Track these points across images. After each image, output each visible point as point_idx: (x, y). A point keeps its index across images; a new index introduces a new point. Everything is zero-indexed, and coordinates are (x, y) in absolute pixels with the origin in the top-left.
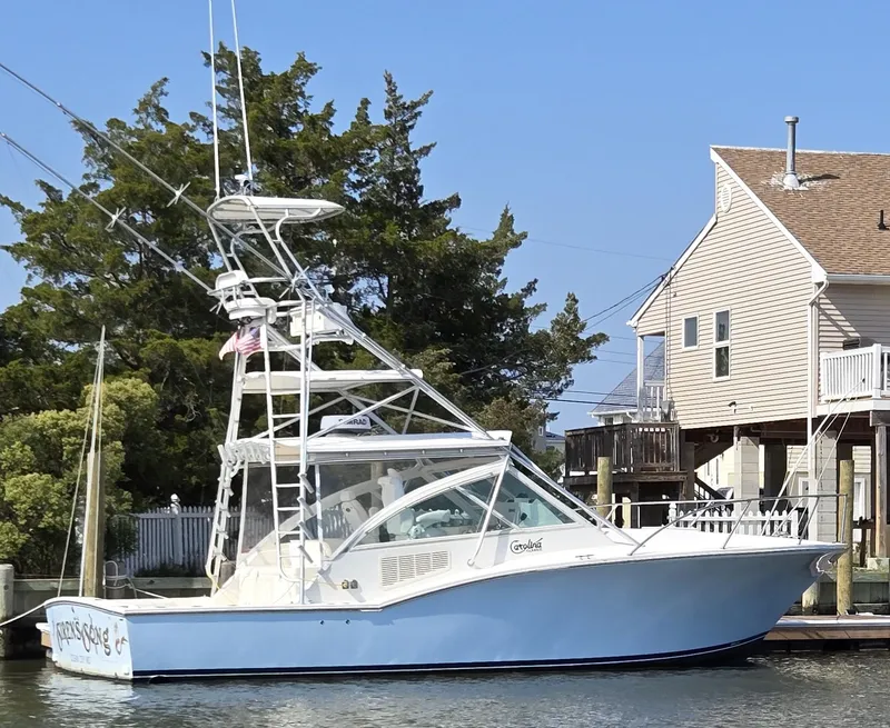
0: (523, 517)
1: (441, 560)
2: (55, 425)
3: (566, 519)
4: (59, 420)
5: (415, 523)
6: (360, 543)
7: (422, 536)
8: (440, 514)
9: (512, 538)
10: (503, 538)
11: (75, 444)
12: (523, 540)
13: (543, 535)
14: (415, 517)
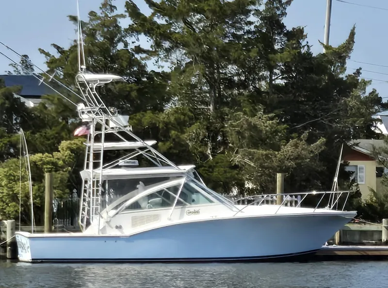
0: (193, 201)
1: (156, 218)
2: (41, 160)
3: (211, 201)
4: (42, 157)
5: (149, 203)
6: (122, 211)
7: (151, 208)
8: (158, 200)
9: (187, 209)
10: (183, 209)
11: (50, 168)
12: (192, 209)
13: (200, 208)
14: (149, 200)
